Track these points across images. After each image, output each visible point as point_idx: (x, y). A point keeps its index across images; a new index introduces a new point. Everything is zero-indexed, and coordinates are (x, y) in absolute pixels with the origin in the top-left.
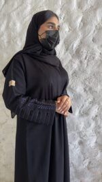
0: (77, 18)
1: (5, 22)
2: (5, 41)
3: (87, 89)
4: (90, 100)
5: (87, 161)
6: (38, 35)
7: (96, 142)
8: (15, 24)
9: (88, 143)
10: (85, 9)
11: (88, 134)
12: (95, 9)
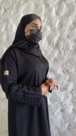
0: (56, 22)
1: (5, 25)
2: (5, 38)
3: (65, 71)
4: (67, 79)
5: (67, 124)
6: (24, 32)
7: (73, 110)
8: (12, 26)
9: (68, 110)
10: (61, 15)
11: (67, 103)
12: (68, 16)
